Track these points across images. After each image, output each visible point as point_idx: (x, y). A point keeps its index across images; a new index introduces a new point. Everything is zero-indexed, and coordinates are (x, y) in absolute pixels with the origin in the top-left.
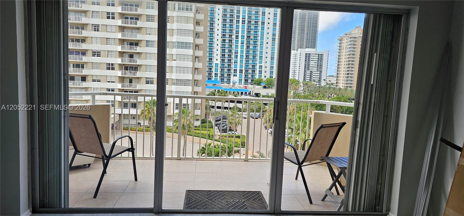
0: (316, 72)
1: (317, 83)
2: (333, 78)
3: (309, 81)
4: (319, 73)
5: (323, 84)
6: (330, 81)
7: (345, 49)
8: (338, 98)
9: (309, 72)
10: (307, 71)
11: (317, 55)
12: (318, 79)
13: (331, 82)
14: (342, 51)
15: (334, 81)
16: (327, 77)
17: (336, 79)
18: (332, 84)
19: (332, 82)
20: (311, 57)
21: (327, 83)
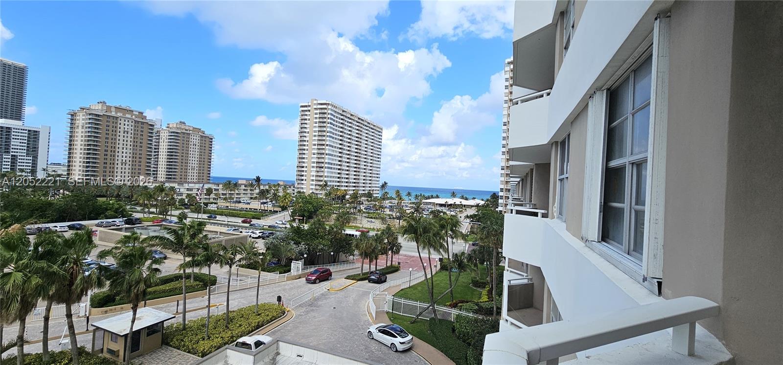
0: (25, 158)
1: (28, 174)
2: (60, 167)
3: (9, 170)
4: (31, 158)
5: (41, 175)
6: (54, 171)
7: (80, 127)
8: (75, 196)
9: (10, 157)
10: (4, 154)
11: (27, 132)
12: (30, 168)
13: (56, 173)
14: (76, 130)
15: (62, 171)
16: (49, 166)
17: (66, 169)
18: (59, 176)
19: (59, 172)
20: (13, 133)
21: (49, 174)
